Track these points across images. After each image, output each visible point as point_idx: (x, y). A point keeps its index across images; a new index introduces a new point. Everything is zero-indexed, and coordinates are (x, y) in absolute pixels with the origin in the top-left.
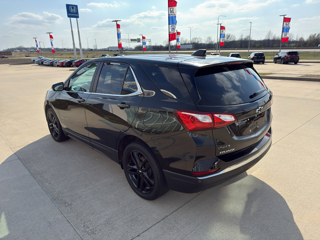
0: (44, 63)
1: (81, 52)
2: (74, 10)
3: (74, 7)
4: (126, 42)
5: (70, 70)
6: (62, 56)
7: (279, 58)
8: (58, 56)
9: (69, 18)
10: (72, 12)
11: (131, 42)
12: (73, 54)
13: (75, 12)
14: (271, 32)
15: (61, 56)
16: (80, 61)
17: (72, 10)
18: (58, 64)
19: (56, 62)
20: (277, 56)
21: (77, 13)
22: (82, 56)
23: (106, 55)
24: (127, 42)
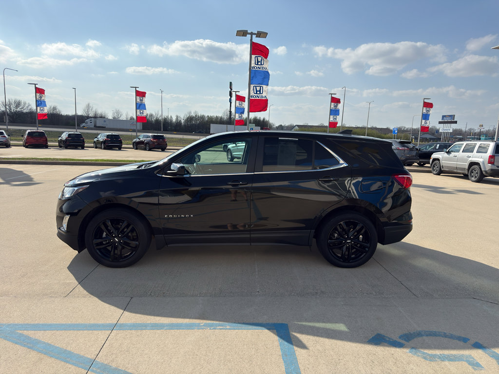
7: (142, 142)
14: (91, 105)
20: (138, 140)
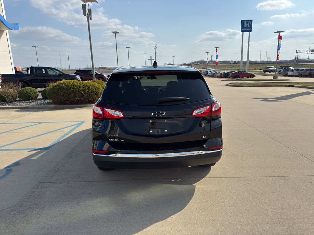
0: (208, 74)
1: (248, 64)
2: (248, 25)
3: (249, 22)
4: (304, 53)
5: (221, 81)
6: (234, 68)
8: (229, 68)
9: (242, 33)
10: (246, 26)
11: (311, 53)
12: (239, 66)
13: (248, 26)
15: (232, 68)
16: (237, 72)
17: (246, 25)
18: (218, 75)
19: (217, 74)
21: (251, 27)
22: (247, 69)
23: (271, 67)
24: (307, 53)
